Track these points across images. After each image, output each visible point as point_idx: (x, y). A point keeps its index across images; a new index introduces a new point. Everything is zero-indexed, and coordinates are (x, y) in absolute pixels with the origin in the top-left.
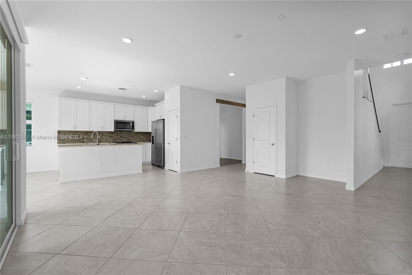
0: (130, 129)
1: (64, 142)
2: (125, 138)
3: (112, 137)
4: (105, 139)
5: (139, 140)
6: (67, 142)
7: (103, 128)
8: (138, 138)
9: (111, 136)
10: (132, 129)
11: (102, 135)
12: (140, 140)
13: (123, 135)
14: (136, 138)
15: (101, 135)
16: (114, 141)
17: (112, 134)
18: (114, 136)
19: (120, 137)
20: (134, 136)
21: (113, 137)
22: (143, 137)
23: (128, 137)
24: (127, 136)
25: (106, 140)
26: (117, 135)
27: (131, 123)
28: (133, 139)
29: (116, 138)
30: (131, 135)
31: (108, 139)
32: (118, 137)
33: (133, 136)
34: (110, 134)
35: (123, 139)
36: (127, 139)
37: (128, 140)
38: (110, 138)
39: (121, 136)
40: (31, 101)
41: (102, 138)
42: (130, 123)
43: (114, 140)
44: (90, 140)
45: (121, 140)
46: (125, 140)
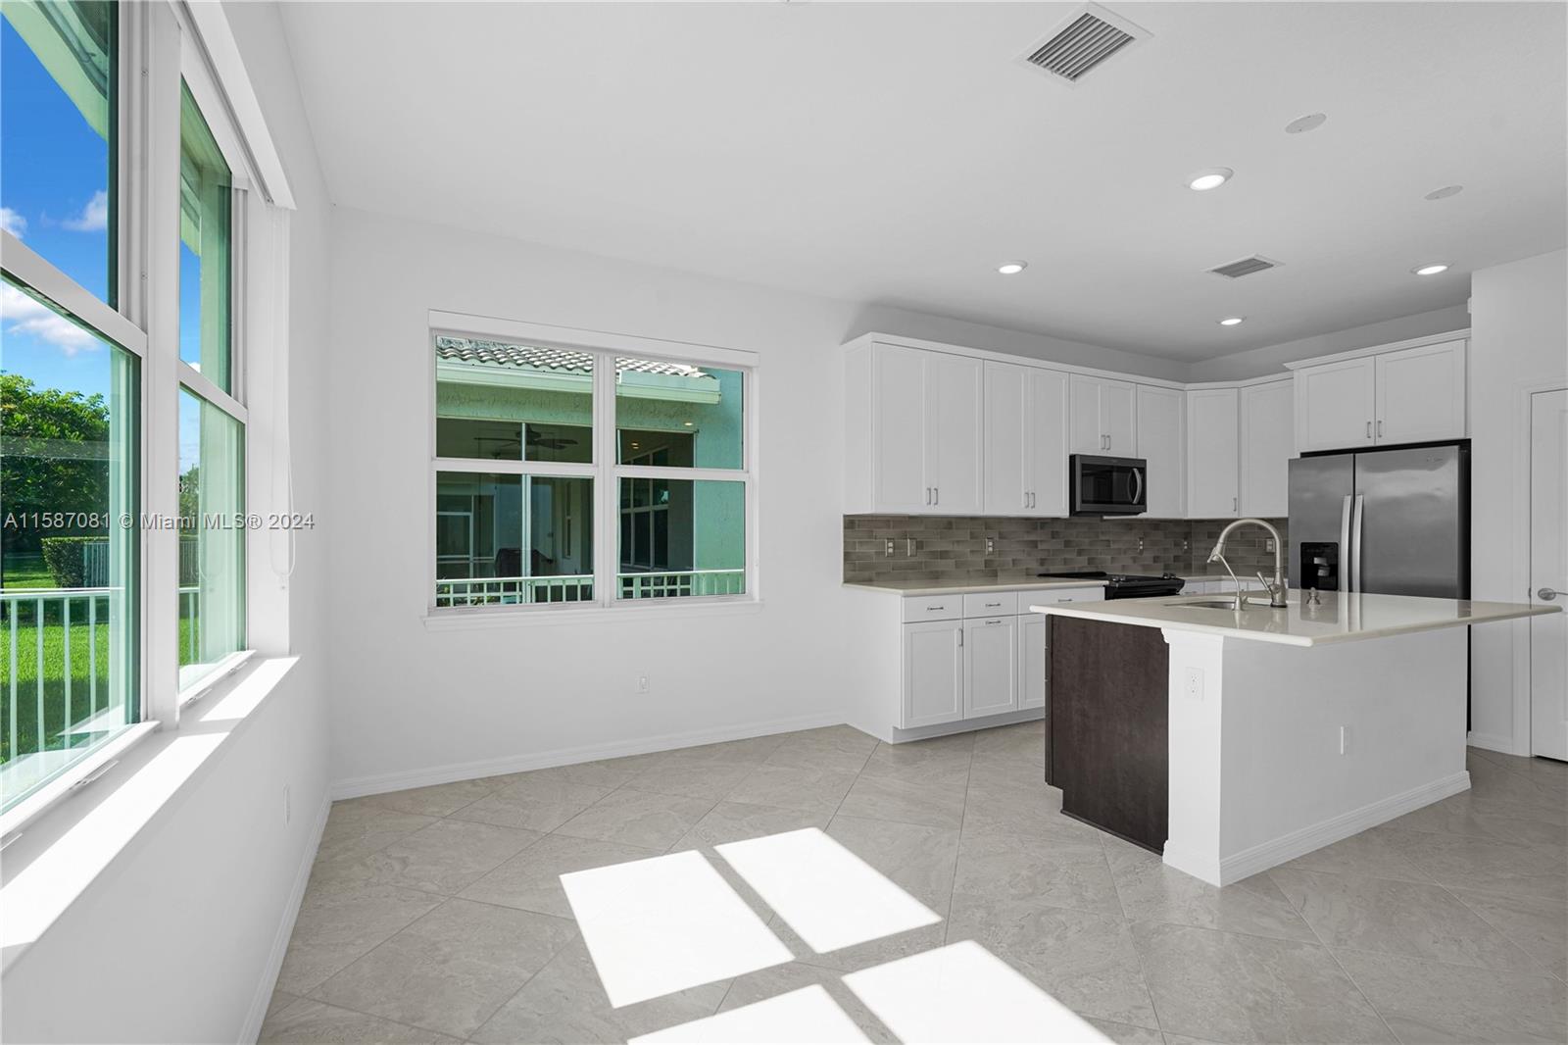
1: (866, 574)
2: (1080, 553)
3: (1034, 544)
4: (1010, 559)
5: (1131, 562)
7: (1031, 498)
8: (1125, 552)
9: (1032, 542)
11: (1001, 536)
12: (1134, 560)
13: (1072, 535)
14: (1120, 549)
15: (996, 538)
16: (1042, 570)
17: (1036, 529)
18: (1041, 541)
19: (1062, 547)
20: (1114, 542)
21: (1040, 547)
23: (1091, 544)
24: (1087, 540)
25: (1013, 562)
26: (1053, 538)
28: (1109, 557)
29: (1048, 550)
30: (1102, 533)
31: (1022, 556)
32: (1054, 548)
33: (1109, 541)
34: (1027, 533)
35: (1073, 556)
36: (1089, 559)
37: (1091, 561)
38: (1029, 554)
39: (1067, 544)
41: (1000, 553)
43: (1042, 562)
44: (957, 565)
45: (1066, 561)
46: (1081, 564)
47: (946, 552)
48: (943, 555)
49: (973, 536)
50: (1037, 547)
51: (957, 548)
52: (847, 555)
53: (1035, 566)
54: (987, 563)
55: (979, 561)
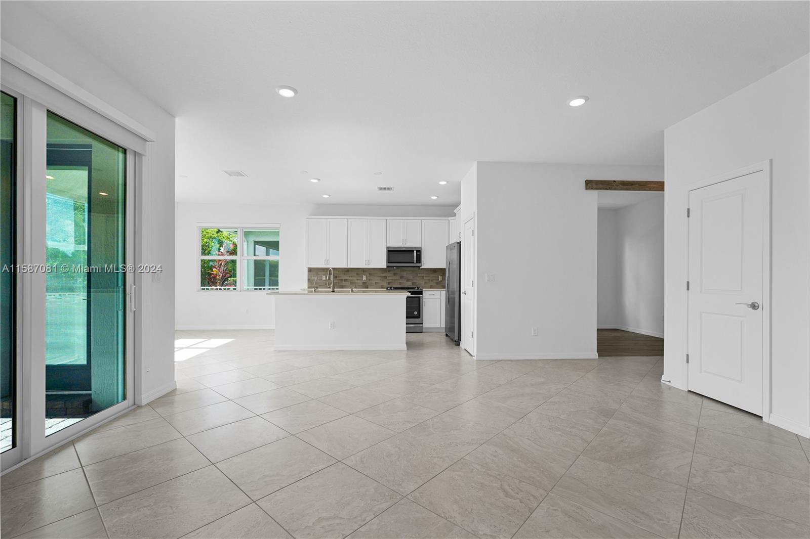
0: (414, 263)
2: (408, 280)
3: (386, 277)
4: (374, 282)
5: (435, 284)
6: (320, 286)
7: (368, 261)
8: (432, 281)
9: (384, 276)
10: (417, 263)
11: (370, 274)
12: (437, 283)
13: (404, 274)
14: (429, 280)
15: (368, 275)
17: (386, 272)
19: (399, 278)
20: (425, 277)
21: (388, 278)
22: (442, 278)
23: (413, 277)
24: (411, 276)
25: (376, 283)
26: (394, 275)
27: (415, 251)
28: (423, 283)
29: (392, 279)
30: (419, 273)
31: (379, 281)
32: (397, 278)
33: (423, 277)
34: (382, 273)
35: (405, 282)
36: (413, 283)
38: (383, 280)
39: (401, 277)
40: (278, 226)
41: (370, 280)
42: (413, 251)
43: (389, 283)
44: (351, 284)
45: (400, 283)
46: (409, 284)
47: (347, 279)
48: (345, 280)
49: (357, 274)
50: (386, 278)
51: (351, 278)
52: (309, 280)
53: (386, 285)
54: (364, 283)
55: (360, 283)
